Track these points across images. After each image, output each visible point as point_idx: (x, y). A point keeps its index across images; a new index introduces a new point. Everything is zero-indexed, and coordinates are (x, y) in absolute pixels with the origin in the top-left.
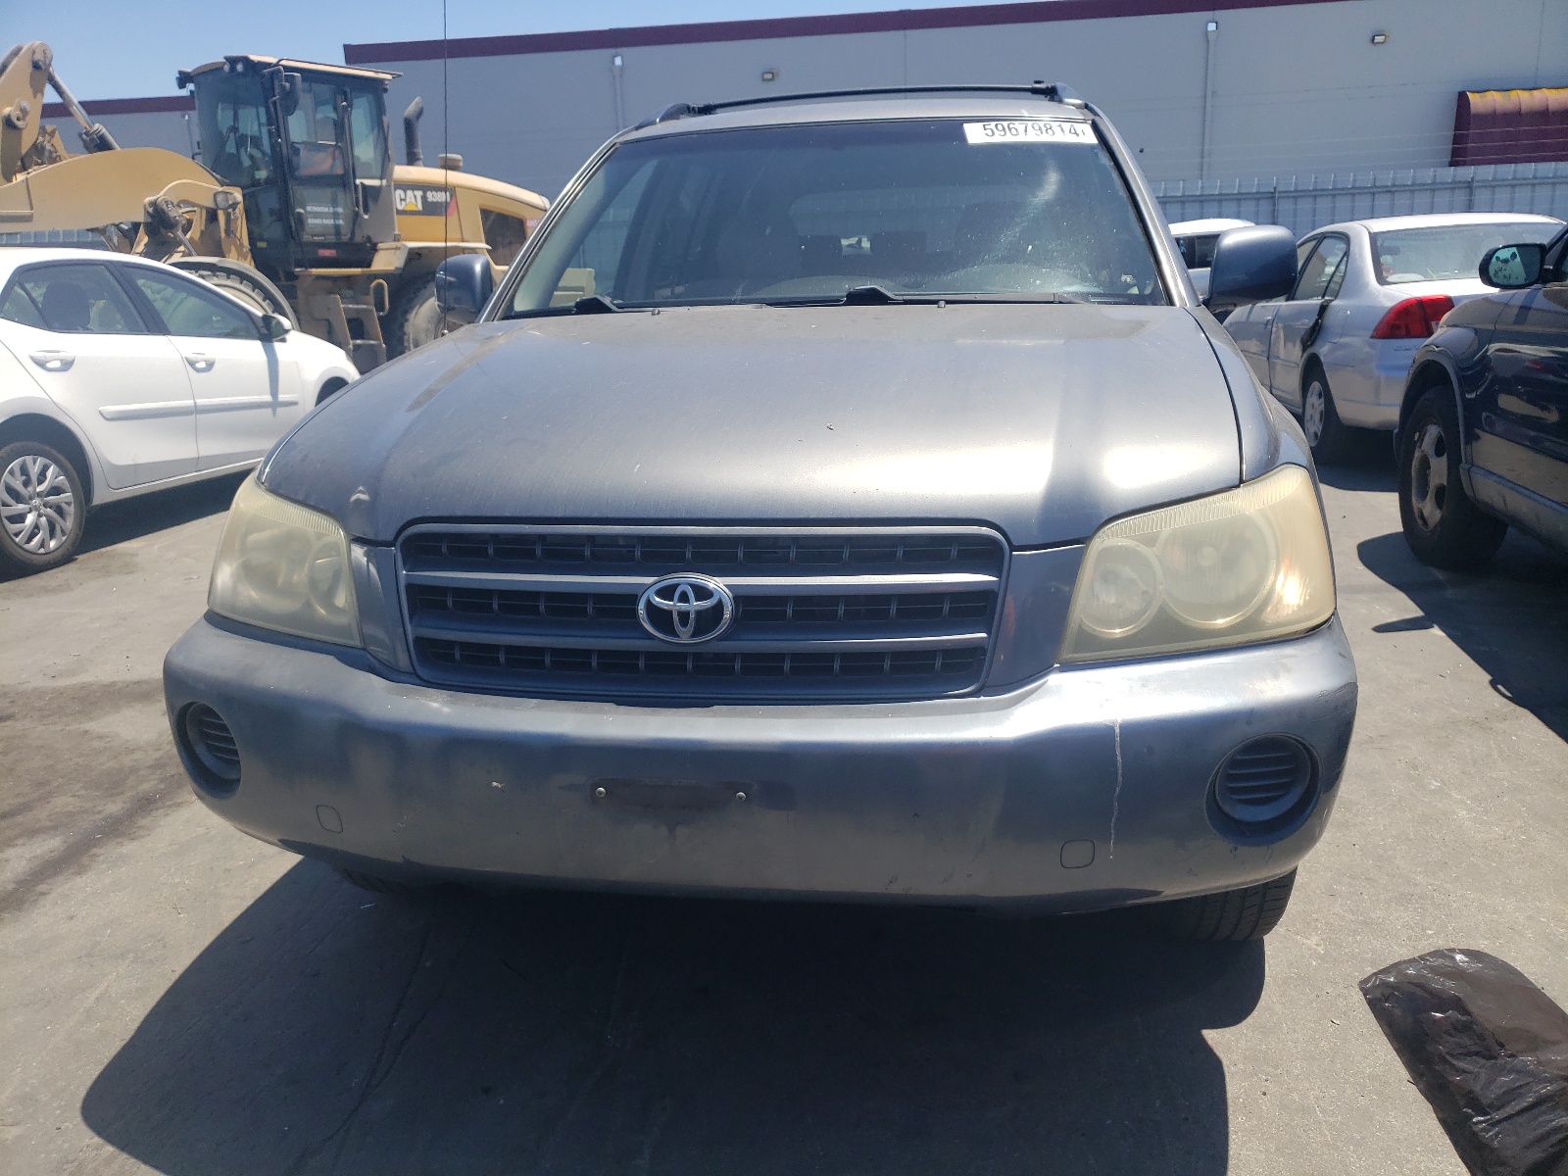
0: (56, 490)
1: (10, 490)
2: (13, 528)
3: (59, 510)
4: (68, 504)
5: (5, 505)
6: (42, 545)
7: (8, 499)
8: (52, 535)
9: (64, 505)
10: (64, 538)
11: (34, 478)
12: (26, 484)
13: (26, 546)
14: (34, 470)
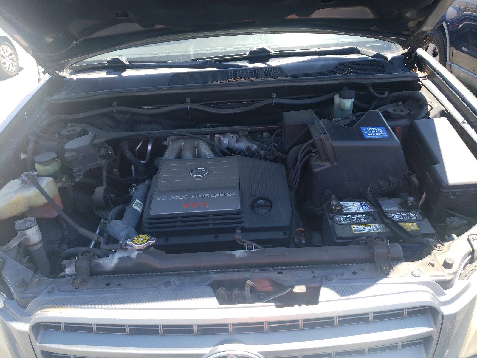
0: (11, 54)
1: (2, 56)
2: (4, 66)
3: (13, 60)
4: (14, 58)
5: (2, 60)
6: (12, 70)
7: (2, 58)
8: (13, 67)
9: (13, 58)
10: (16, 67)
11: (5, 51)
12: (4, 53)
13: (9, 71)
14: (5, 49)
